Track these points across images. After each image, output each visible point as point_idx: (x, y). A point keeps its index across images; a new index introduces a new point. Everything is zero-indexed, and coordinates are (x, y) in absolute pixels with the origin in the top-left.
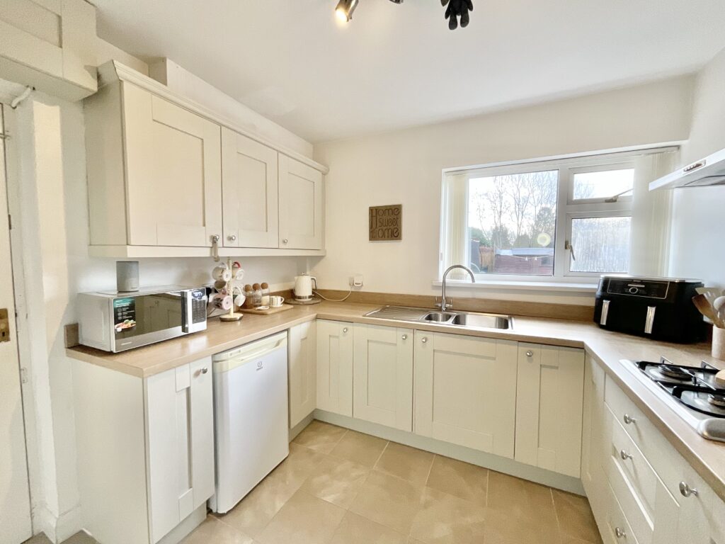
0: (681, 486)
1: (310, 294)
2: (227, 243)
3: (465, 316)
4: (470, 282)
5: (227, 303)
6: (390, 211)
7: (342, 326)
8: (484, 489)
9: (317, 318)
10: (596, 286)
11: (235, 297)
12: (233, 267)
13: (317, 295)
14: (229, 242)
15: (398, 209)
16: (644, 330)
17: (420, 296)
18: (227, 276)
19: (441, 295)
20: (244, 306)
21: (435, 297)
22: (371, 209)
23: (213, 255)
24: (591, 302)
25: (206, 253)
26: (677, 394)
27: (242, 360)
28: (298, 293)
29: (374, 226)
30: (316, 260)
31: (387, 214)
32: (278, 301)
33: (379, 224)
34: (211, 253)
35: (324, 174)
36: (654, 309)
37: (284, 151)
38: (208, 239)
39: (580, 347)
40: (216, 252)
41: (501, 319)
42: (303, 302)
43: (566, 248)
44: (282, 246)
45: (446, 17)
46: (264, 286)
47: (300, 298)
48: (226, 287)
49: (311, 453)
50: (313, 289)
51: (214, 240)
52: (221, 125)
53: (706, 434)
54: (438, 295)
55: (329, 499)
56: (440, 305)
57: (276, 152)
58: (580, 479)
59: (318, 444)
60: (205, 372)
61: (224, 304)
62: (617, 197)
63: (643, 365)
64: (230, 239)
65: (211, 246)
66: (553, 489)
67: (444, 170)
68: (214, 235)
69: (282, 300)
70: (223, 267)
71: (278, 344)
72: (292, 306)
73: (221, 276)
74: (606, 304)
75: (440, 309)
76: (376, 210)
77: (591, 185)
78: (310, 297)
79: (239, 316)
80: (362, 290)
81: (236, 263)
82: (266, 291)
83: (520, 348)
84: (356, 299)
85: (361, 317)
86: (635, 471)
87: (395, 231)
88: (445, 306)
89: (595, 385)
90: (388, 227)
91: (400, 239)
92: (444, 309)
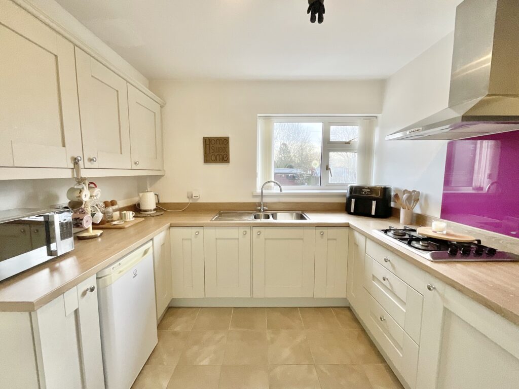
0: (428, 286)
1: (155, 207)
2: (88, 164)
3: (276, 214)
4: (280, 192)
5: (87, 221)
6: (221, 141)
7: (194, 230)
8: (300, 320)
9: (171, 226)
10: (346, 191)
11: (93, 215)
12: (90, 188)
13: (161, 208)
14: (89, 163)
15: (227, 140)
16: (371, 213)
17: (244, 203)
18: (86, 196)
19: (260, 201)
20: (102, 222)
21: (256, 203)
22: (205, 139)
23: (75, 176)
24: (344, 200)
25: (68, 174)
26: (409, 244)
27: (120, 272)
28: (143, 208)
29: (208, 152)
30: (156, 178)
31: (218, 143)
32: (130, 215)
33: (211, 151)
34: (73, 174)
35: (162, 107)
36: (375, 202)
37: (132, 82)
38: (69, 161)
39: (347, 226)
40: (78, 172)
41: (298, 214)
42: (150, 214)
43: (327, 169)
44: (134, 167)
45: (308, 12)
46: (113, 203)
47: (145, 211)
48: (83, 206)
49: (176, 334)
50: (156, 204)
51: (76, 161)
52: (75, 45)
53: (432, 259)
54: (258, 202)
55: (205, 362)
56: (259, 208)
57: (126, 82)
58: (346, 298)
59: (179, 325)
60: (92, 290)
61: (84, 222)
62: (350, 141)
63: (386, 231)
64: (91, 160)
65: (73, 167)
66: (332, 307)
67: (259, 115)
68: (76, 156)
69: (133, 213)
70: (80, 187)
71: (146, 252)
72: (143, 219)
73: (79, 196)
74: (353, 201)
75: (260, 211)
76: (209, 140)
77: (338, 134)
78: (154, 210)
79: (99, 232)
80: (199, 201)
81: (91, 183)
82: (115, 207)
83: (317, 230)
84: (195, 208)
85: (209, 222)
86: (391, 285)
87: (225, 156)
88: (263, 209)
89: (358, 246)
90: (219, 153)
91: (229, 162)
92: (262, 211)
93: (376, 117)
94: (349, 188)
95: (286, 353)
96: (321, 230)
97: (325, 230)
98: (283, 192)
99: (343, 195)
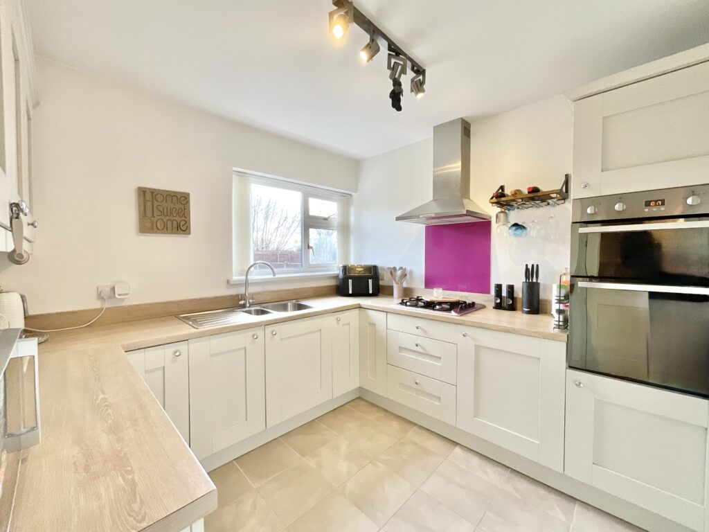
4: (271, 277)
9: (125, 351)
15: (185, 198)
16: (371, 292)
22: (144, 191)
29: (148, 214)
31: (169, 199)
33: (156, 212)
36: (371, 280)
43: (308, 248)
58: (359, 387)
62: (328, 217)
66: (345, 404)
67: (234, 169)
74: (350, 281)
86: (423, 348)
87: (183, 223)
88: (249, 303)
89: (375, 324)
90: (172, 218)
91: (189, 234)
92: (248, 305)
93: (351, 195)
94: (341, 269)
95: (343, 467)
96: (336, 317)
97: (341, 315)
98: (277, 276)
99: (337, 277)
